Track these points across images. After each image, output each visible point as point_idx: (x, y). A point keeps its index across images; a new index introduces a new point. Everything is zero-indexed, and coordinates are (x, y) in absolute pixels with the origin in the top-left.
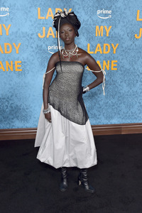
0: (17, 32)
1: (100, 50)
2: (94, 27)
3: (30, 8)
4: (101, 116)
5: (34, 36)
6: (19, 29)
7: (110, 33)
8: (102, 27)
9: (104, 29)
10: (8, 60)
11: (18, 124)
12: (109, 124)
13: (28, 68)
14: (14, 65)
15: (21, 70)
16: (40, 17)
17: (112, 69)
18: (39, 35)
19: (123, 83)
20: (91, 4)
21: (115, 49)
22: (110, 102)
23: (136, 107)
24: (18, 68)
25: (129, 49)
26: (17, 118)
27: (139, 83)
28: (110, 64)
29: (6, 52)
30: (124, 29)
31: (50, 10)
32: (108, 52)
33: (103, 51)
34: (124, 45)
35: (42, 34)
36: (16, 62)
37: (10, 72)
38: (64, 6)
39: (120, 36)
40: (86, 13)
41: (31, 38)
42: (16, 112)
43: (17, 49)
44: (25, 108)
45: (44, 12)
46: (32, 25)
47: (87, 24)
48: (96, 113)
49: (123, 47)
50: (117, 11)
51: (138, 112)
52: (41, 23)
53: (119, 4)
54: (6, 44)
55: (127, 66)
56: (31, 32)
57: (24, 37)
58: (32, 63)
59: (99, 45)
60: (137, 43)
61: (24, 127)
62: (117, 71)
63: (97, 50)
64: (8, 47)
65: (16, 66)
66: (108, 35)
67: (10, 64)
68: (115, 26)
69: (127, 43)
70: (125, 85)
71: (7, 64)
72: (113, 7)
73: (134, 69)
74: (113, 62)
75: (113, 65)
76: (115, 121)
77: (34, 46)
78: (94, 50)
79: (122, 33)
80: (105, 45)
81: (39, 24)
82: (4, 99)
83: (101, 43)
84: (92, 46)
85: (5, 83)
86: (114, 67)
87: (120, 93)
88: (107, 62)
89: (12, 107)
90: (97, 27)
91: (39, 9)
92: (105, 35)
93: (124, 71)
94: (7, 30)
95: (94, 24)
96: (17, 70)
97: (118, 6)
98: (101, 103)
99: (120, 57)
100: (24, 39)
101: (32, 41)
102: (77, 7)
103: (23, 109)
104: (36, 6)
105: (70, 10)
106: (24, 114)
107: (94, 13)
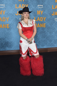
0: (8, 13)
1: (39, 20)
3: (13, 4)
4: (40, 45)
7: (42, 13)
8: (40, 11)
9: (40, 12)
10: (4, 24)
11: (8, 49)
12: (43, 48)
13: (11, 27)
14: (6, 26)
16: (16, 8)
17: (44, 27)
18: (16, 14)
19: (48, 32)
20: (35, 3)
21: (45, 19)
22: (43, 39)
23: (53, 41)
24: (8, 27)
25: (50, 19)
26: (7, 46)
27: (54, 32)
28: (43, 25)
29: (3, 21)
30: (48, 12)
31: (20, 5)
32: (42, 20)
33: (40, 20)
34: (48, 18)
37: (5, 28)
38: (25, 4)
39: (46, 14)
40: (34, 6)
41: (13, 15)
42: (7, 44)
45: (18, 6)
46: (13, 11)
47: (34, 10)
49: (47, 18)
50: (45, 5)
51: (54, 43)
52: (17, 10)
53: (46, 3)
54: (3, 18)
55: (49, 26)
56: (13, 13)
57: (10, 15)
58: (13, 25)
59: (39, 18)
60: (52, 17)
61: (10, 50)
62: (46, 28)
63: (38, 20)
64: (4, 19)
65: (7, 26)
66: (42, 14)
67: (5, 25)
68: (44, 11)
69: (49, 17)
70: (49, 33)
71: (4, 25)
72: (44, 4)
73: (52, 27)
74: (44, 24)
75: (44, 25)
76: (45, 47)
77: (14, 18)
78: (37, 20)
79: (47, 13)
80: (41, 18)
82: (2, 39)
83: (39, 17)
84: (36, 18)
85: (3, 33)
86: (44, 26)
87: (47, 36)
88: (42, 24)
89: (5, 42)
90: (38, 11)
91: (16, 5)
92: (41, 14)
93: (48, 28)
94: (4, 13)
95: (37, 10)
96: (7, 27)
97: (45, 3)
98: (40, 40)
99: (47, 22)
100: (10, 16)
101: (13, 16)
102: (30, 4)
103: (10, 43)
104: (15, 4)
105: (28, 5)
106: (10, 45)
107: (37, 6)
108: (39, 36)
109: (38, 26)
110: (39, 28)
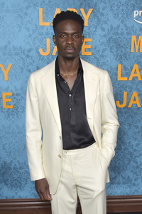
0: (6, 47)
1: (138, 75)
2: (128, 37)
3: (27, 8)
5: (33, 53)
6: (9, 43)
8: (140, 39)
14: (1, 98)
15: (11, 107)
16: (42, 23)
18: (41, 51)
24: (8, 103)
26: (5, 182)
31: (58, 11)
35: (44, 50)
36: (4, 95)
38: (81, 5)
40: (116, 16)
41: (28, 56)
43: (6, 73)
44: (18, 166)
46: (30, 36)
47: (117, 34)
48: (131, 175)
52: (44, 31)
56: (28, 47)
57: (17, 54)
59: (136, 67)
63: (132, 75)
65: (5, 100)
78: (128, 75)
81: (41, 34)
83: (139, 63)
84: (125, 68)
90: (134, 38)
91: (41, 10)
95: (128, 34)
98: (138, 160)
101: (29, 60)
102: (101, 5)
103: (15, 168)
104: (35, 5)
105: (91, 10)
106: (15, 177)
107: (129, 15)
108: (134, 143)
109: (132, 102)
110: (138, 109)
